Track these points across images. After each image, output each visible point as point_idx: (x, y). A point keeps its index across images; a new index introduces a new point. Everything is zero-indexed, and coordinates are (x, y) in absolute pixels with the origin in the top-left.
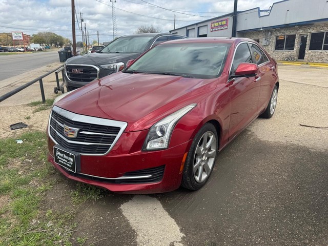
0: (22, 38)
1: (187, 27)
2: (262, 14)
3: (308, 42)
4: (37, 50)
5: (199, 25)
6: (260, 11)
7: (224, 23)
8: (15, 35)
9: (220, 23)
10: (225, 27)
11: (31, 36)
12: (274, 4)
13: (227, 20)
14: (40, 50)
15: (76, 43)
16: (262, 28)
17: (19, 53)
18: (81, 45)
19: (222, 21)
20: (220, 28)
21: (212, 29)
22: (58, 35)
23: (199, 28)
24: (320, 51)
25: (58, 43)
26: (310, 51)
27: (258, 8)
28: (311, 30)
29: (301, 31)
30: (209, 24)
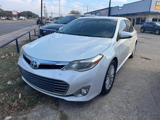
1: (91, 12)
3: (135, 21)
5: (96, 12)
6: (119, 7)
8: (14, 12)
12: (124, 5)
13: (107, 11)
16: (119, 15)
19: (105, 11)
20: (104, 14)
23: (96, 13)
24: (139, 25)
25: (33, 17)
26: (136, 25)
28: (136, 16)
29: (133, 17)
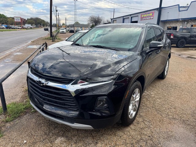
0: (20, 21)
1: (123, 17)
2: (181, 9)
4: (29, 28)
6: (179, 7)
7: (151, 14)
8: (16, 19)
9: (148, 15)
10: (152, 18)
11: (26, 19)
12: (192, 2)
13: (153, 13)
14: (31, 28)
15: (52, 24)
16: (181, 19)
17: (18, 29)
18: (55, 26)
19: (149, 13)
20: (147, 18)
21: (142, 18)
22: (42, 19)
23: (132, 17)
25: (42, 24)
27: (179, 5)
30: (139, 15)
